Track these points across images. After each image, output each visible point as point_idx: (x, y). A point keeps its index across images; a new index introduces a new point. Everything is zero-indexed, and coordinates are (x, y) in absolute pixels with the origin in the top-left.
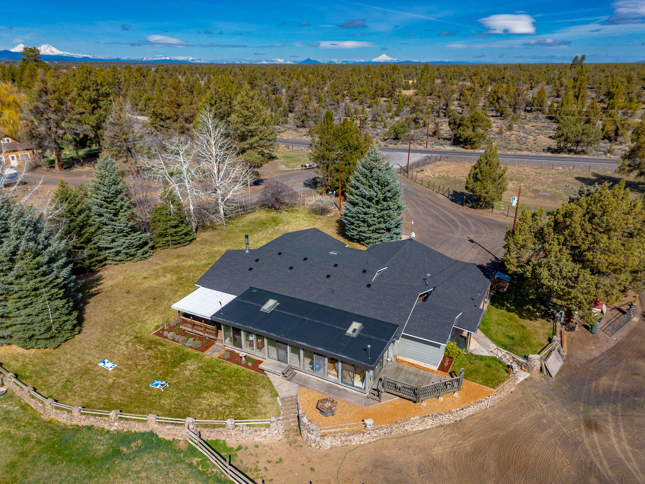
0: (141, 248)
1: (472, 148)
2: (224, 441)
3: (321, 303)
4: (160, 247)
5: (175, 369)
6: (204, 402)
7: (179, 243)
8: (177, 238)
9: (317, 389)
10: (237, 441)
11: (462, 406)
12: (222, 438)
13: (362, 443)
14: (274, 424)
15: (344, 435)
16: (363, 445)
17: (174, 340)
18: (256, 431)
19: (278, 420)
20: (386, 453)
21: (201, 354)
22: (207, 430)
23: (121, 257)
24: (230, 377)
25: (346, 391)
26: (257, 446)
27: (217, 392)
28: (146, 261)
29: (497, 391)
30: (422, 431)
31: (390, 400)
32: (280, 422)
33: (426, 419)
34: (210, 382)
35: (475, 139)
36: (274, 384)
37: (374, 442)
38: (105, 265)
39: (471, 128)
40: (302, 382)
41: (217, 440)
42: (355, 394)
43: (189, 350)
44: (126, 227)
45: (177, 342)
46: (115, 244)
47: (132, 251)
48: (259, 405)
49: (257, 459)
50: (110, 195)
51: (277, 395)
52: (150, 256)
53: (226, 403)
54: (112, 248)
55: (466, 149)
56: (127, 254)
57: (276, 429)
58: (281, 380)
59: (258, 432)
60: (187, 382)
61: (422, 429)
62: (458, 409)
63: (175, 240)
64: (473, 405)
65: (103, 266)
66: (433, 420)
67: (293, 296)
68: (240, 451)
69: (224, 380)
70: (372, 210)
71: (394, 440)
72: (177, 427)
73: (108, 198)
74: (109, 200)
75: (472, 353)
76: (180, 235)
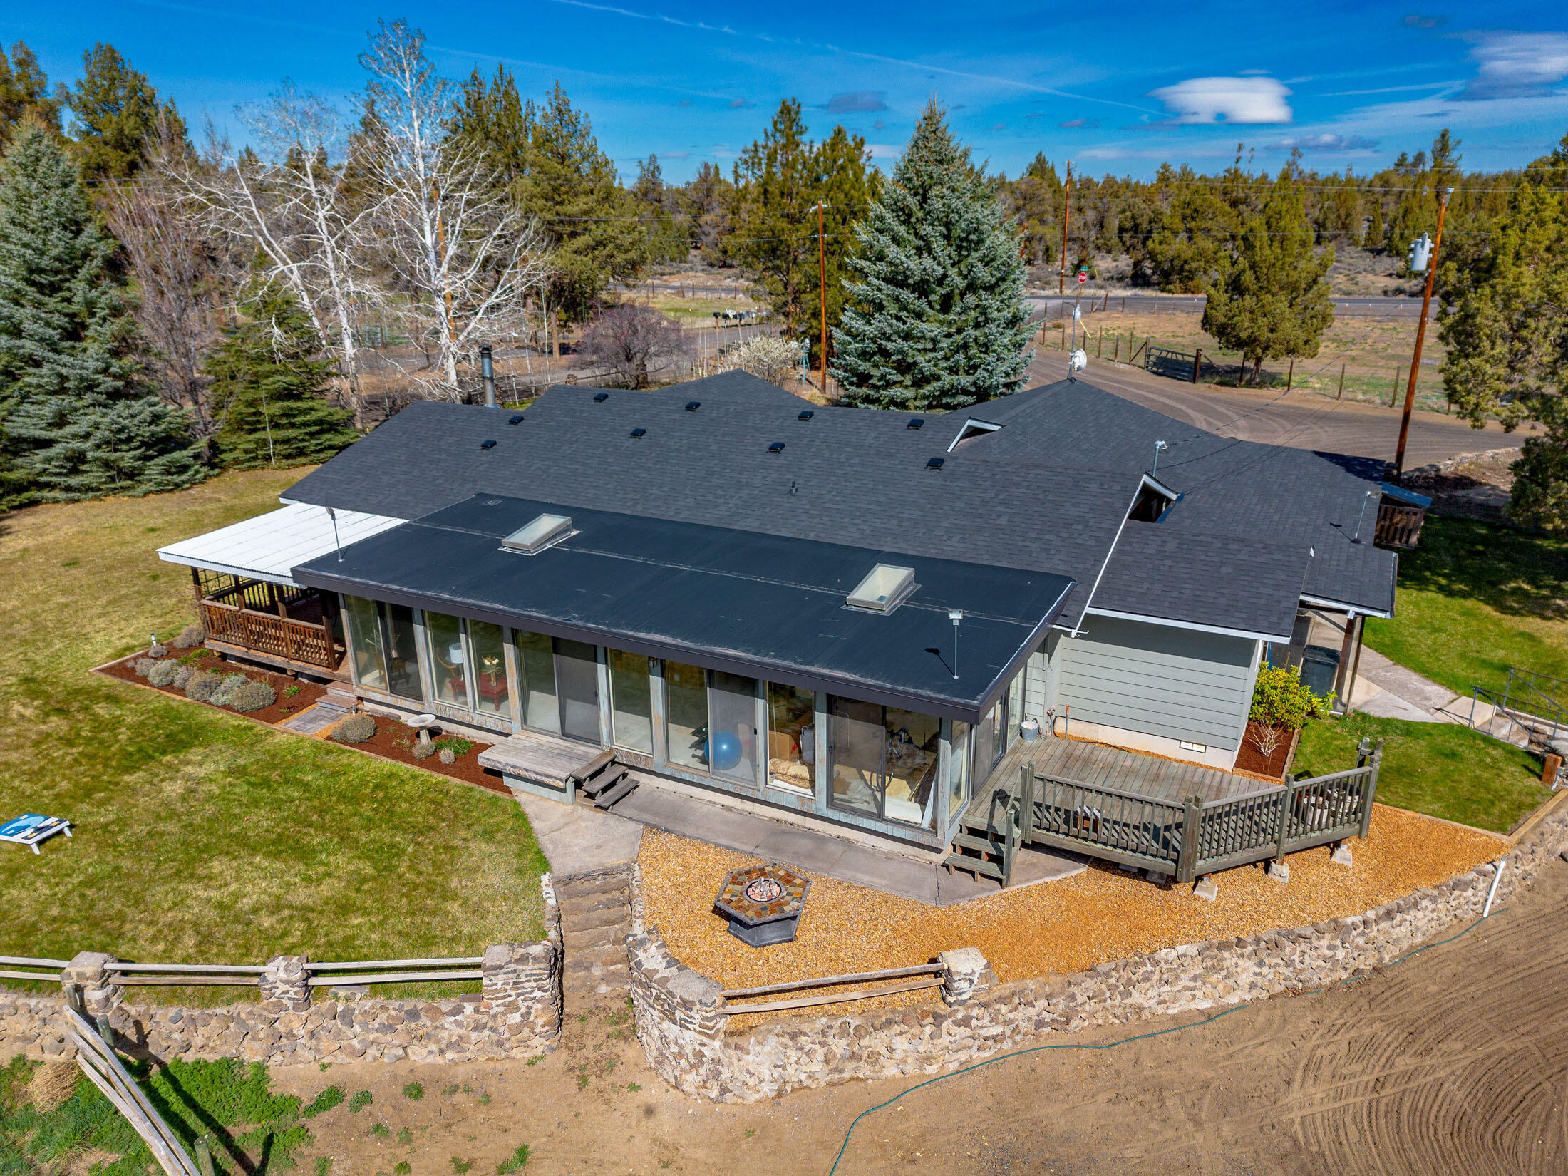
0: (162, 453)
1: (1186, 291)
2: (261, 1068)
3: (750, 525)
4: (237, 461)
5: (126, 778)
6: (203, 894)
7: (301, 452)
8: (292, 433)
9: (722, 841)
10: (324, 1067)
11: (1387, 902)
12: (252, 1053)
13: (931, 1070)
14: (500, 980)
15: (844, 1030)
16: (934, 1081)
17: (169, 687)
18: (414, 1015)
19: (523, 959)
20: (1052, 1113)
21: (260, 726)
22: (172, 1012)
23: (93, 475)
24: (354, 800)
25: (848, 843)
26: (416, 1091)
27: (276, 855)
28: (176, 496)
29: (1521, 842)
30: (1209, 1017)
31: (1049, 879)
32: (529, 968)
33: (1229, 958)
34: (260, 821)
35: (1194, 265)
36: (536, 825)
37: (987, 1063)
38: (34, 503)
39: (1183, 236)
40: (657, 814)
41: (229, 1064)
42: (889, 857)
43: (221, 715)
44: (105, 371)
45: (182, 691)
46: (68, 430)
47: (127, 458)
48: (454, 907)
49: (403, 1154)
50: (45, 262)
51: (544, 865)
52: (193, 483)
53: (302, 896)
54: (53, 443)
55: (1170, 291)
56: (107, 465)
57: (512, 1007)
58: (569, 808)
59: (425, 1020)
60: (158, 817)
61: (1206, 1005)
62: (1371, 914)
63: (287, 441)
64: (1434, 900)
65: (21, 506)
66: (1261, 964)
67: (638, 511)
68: (325, 1116)
69: (322, 813)
71: (1085, 1054)
72: (32, 1002)
73: (41, 271)
74: (43, 279)
76: (305, 424)
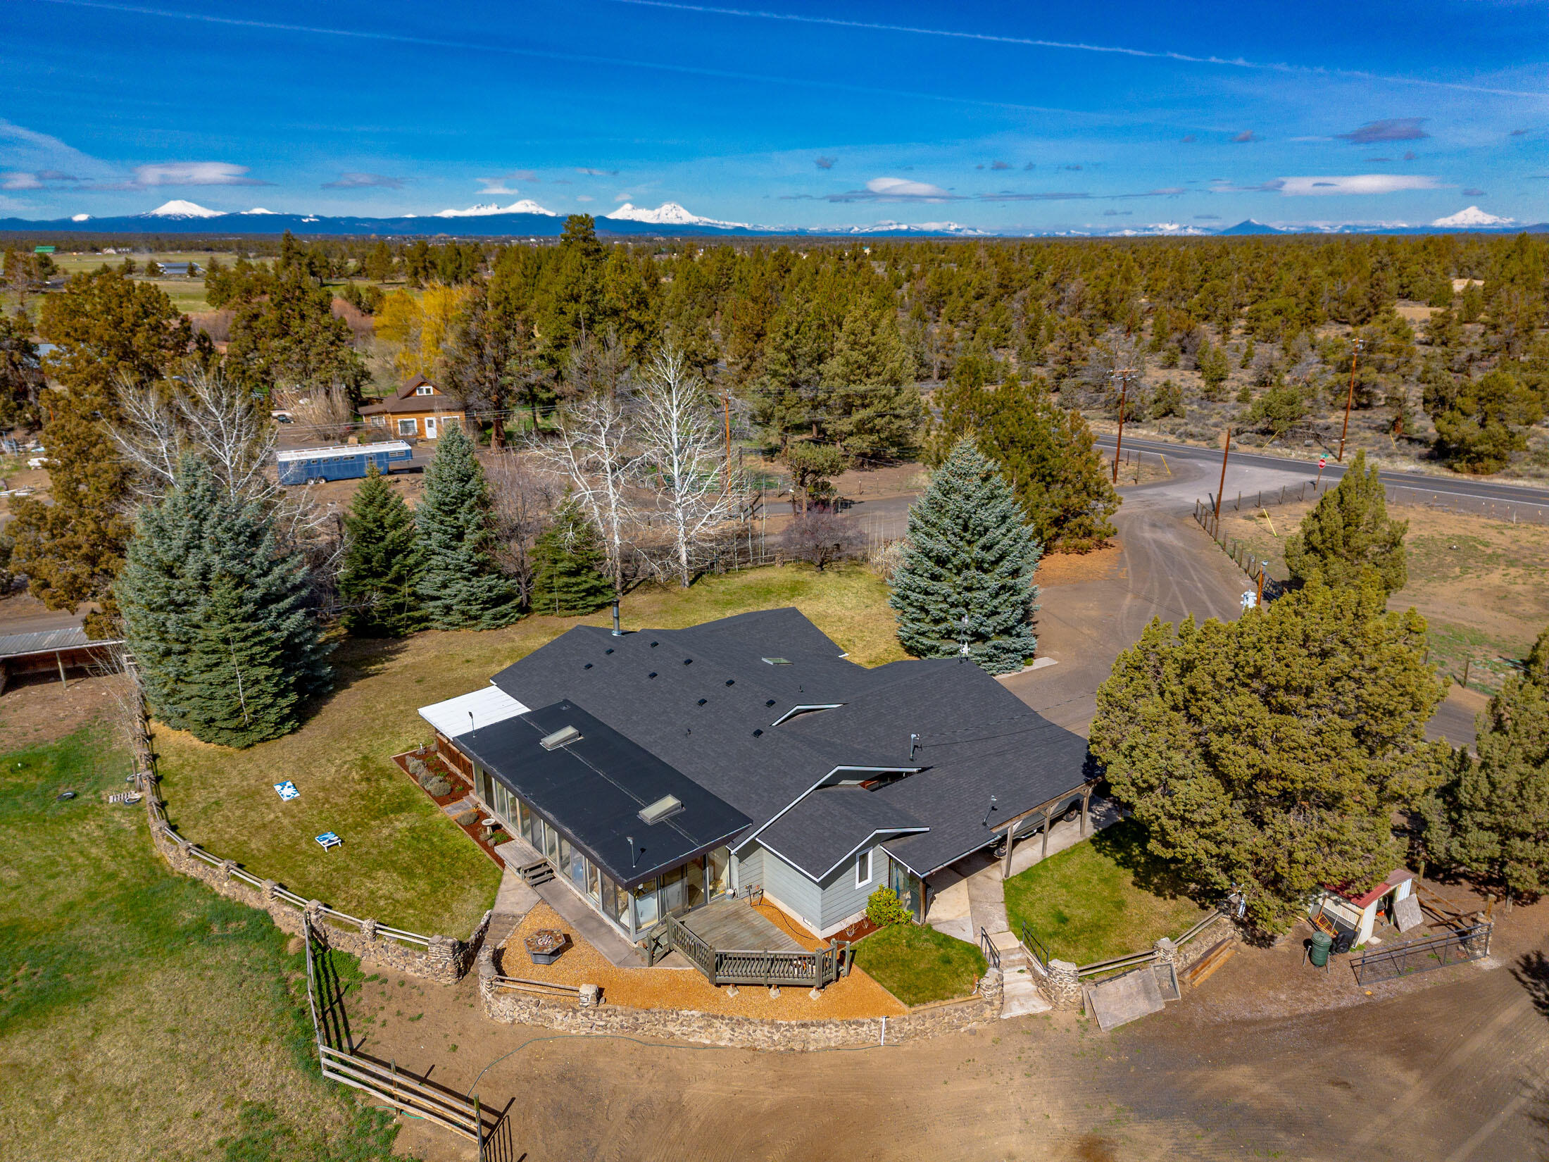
0: (494, 606)
1: (1475, 471)
2: (360, 960)
3: (654, 751)
4: (538, 610)
5: (372, 822)
6: (369, 885)
7: (574, 607)
8: (569, 597)
10: (379, 966)
11: (807, 1020)
12: (358, 954)
13: (573, 1032)
14: (434, 949)
15: (537, 1004)
16: (572, 1036)
17: (413, 774)
18: (407, 954)
19: (443, 943)
20: (601, 1062)
21: (436, 806)
22: (339, 931)
23: (455, 617)
24: (443, 855)
25: (611, 930)
26: (402, 984)
27: (402, 875)
28: (499, 631)
29: (914, 1013)
30: (705, 1047)
31: (674, 968)
32: (444, 947)
33: (717, 1023)
34: (406, 857)
35: (1481, 448)
36: (503, 886)
37: (597, 1036)
38: (427, 628)
39: (1476, 418)
40: (549, 894)
41: (350, 955)
42: (621, 940)
43: (424, 796)
44: (468, 561)
45: (416, 778)
46: (448, 591)
47: (475, 609)
48: (447, 915)
49: (385, 1004)
50: (447, 500)
51: (492, 906)
52: (507, 624)
53: (398, 896)
54: (438, 598)
55: (1456, 471)
56: (463, 613)
57: (439, 961)
58: (519, 881)
59: (407, 957)
60: (373, 846)
61: (708, 1042)
62: (793, 1022)
63: (566, 601)
64: (837, 1026)
65: (420, 630)
66: (733, 1030)
67: (620, 730)
68: (370, 983)
69: (429, 859)
70: (944, 587)
71: (637, 1045)
73: (445, 504)
74: (446, 508)
75: (934, 928)
76: (577, 592)
